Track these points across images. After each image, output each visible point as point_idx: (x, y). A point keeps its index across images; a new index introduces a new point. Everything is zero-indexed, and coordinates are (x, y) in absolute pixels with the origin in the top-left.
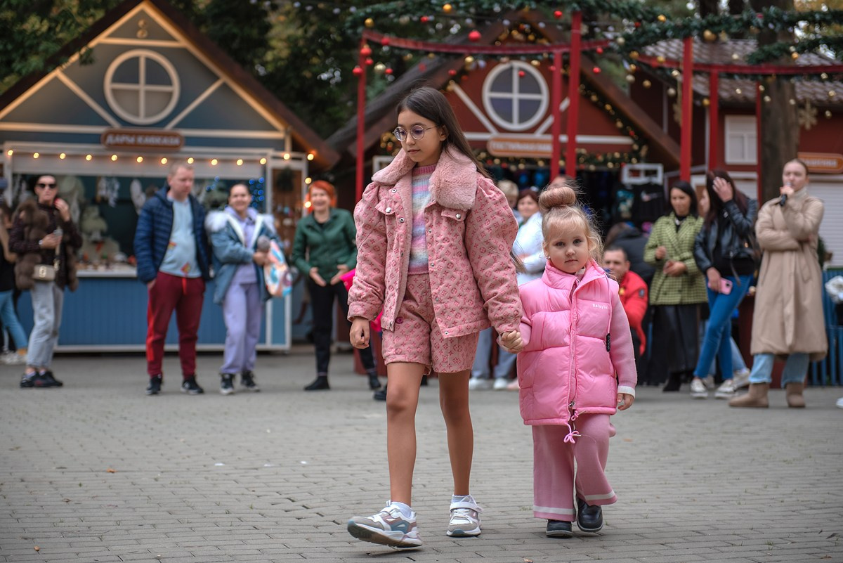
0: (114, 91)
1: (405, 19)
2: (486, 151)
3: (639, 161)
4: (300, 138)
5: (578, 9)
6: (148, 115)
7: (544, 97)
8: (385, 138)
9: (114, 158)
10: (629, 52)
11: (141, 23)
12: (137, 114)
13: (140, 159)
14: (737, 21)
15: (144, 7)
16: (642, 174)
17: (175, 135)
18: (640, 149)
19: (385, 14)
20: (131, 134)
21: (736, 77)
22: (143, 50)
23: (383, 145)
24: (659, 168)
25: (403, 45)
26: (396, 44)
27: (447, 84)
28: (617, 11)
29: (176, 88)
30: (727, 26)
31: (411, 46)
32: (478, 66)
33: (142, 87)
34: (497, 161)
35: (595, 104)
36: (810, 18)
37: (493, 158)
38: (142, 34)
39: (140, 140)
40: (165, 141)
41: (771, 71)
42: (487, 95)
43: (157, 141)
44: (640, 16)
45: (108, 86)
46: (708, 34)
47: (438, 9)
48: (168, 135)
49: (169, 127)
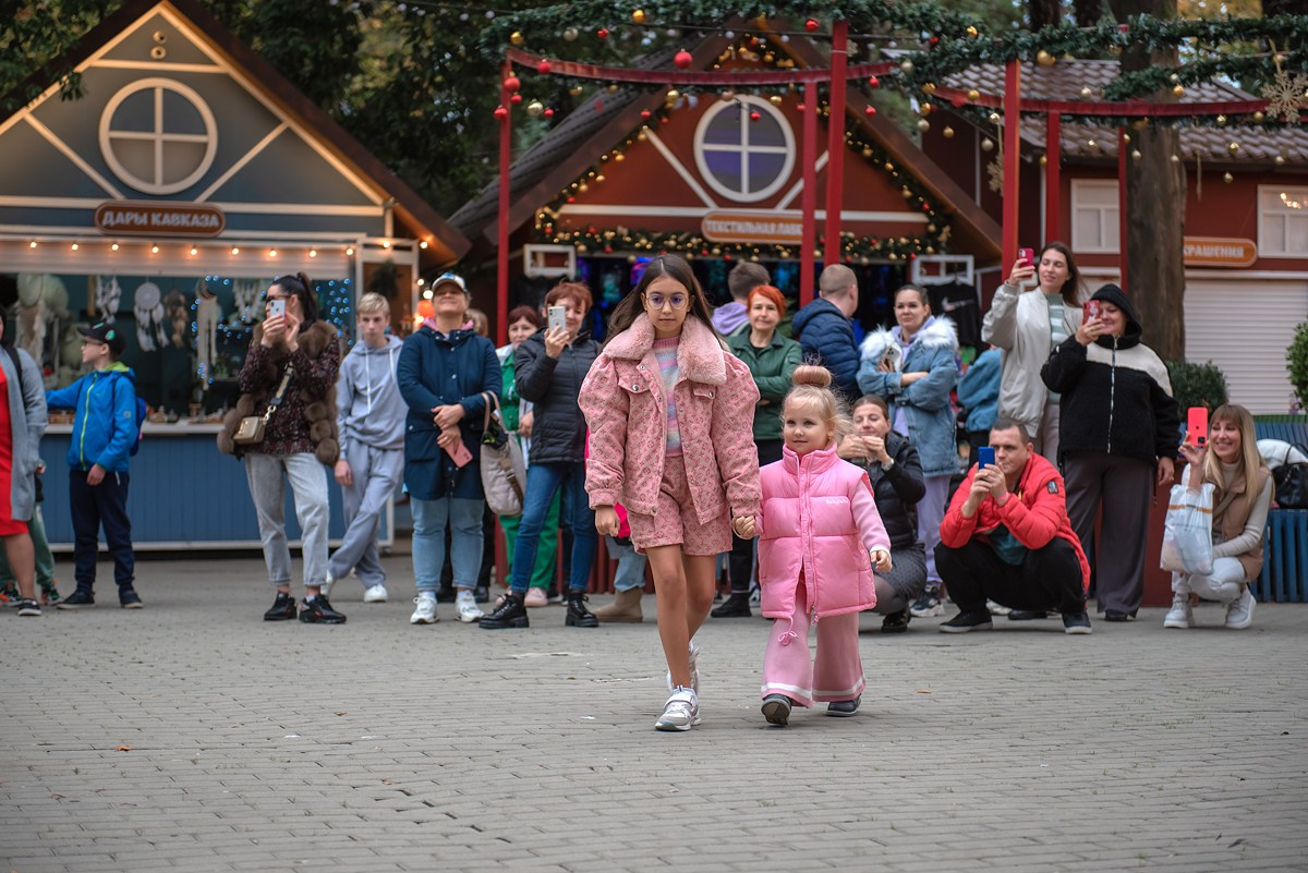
0: (113, 141)
1: (572, 33)
2: (700, 235)
3: (936, 252)
4: (407, 216)
5: (843, 17)
6: (166, 181)
7: (790, 150)
8: (542, 216)
9: (115, 247)
10: (924, 83)
11: (156, 36)
12: (152, 181)
13: (155, 250)
14: (1088, 36)
15: (159, 9)
16: (943, 271)
17: (211, 212)
18: (939, 232)
19: (541, 25)
20: (140, 211)
21: (1088, 120)
22: (159, 78)
23: (538, 226)
24: (969, 260)
25: (569, 71)
26: (558, 70)
27: (638, 130)
28: (902, 20)
29: (212, 139)
30: (1072, 43)
31: (581, 72)
32: (686, 103)
33: (159, 136)
34: (716, 251)
35: (869, 160)
36: (1201, 32)
37: (712, 245)
38: (159, 53)
39: (155, 219)
40: (196, 221)
41: (1142, 113)
42: (700, 147)
43: (183, 220)
44: (938, 28)
45: (105, 134)
46: (1043, 55)
47: (624, 16)
48: (200, 212)
49: (201, 200)
